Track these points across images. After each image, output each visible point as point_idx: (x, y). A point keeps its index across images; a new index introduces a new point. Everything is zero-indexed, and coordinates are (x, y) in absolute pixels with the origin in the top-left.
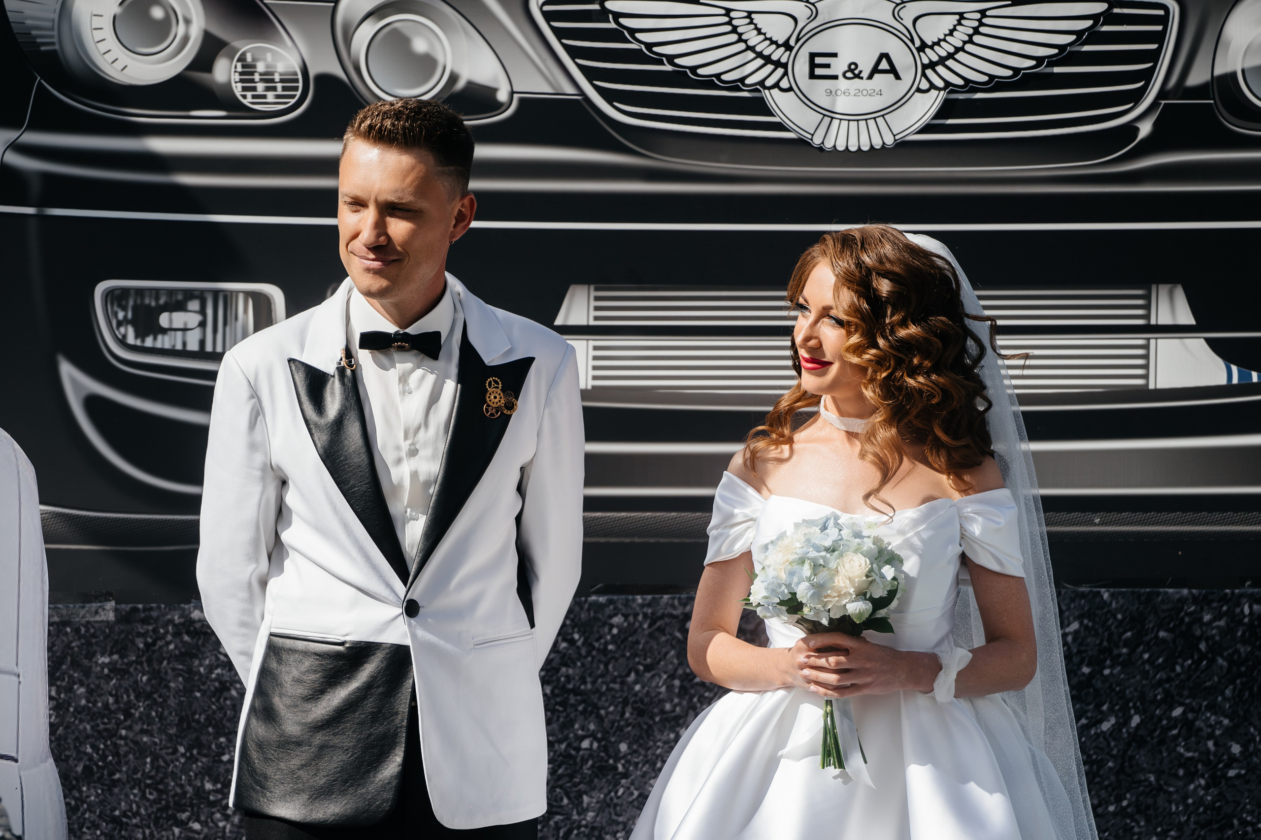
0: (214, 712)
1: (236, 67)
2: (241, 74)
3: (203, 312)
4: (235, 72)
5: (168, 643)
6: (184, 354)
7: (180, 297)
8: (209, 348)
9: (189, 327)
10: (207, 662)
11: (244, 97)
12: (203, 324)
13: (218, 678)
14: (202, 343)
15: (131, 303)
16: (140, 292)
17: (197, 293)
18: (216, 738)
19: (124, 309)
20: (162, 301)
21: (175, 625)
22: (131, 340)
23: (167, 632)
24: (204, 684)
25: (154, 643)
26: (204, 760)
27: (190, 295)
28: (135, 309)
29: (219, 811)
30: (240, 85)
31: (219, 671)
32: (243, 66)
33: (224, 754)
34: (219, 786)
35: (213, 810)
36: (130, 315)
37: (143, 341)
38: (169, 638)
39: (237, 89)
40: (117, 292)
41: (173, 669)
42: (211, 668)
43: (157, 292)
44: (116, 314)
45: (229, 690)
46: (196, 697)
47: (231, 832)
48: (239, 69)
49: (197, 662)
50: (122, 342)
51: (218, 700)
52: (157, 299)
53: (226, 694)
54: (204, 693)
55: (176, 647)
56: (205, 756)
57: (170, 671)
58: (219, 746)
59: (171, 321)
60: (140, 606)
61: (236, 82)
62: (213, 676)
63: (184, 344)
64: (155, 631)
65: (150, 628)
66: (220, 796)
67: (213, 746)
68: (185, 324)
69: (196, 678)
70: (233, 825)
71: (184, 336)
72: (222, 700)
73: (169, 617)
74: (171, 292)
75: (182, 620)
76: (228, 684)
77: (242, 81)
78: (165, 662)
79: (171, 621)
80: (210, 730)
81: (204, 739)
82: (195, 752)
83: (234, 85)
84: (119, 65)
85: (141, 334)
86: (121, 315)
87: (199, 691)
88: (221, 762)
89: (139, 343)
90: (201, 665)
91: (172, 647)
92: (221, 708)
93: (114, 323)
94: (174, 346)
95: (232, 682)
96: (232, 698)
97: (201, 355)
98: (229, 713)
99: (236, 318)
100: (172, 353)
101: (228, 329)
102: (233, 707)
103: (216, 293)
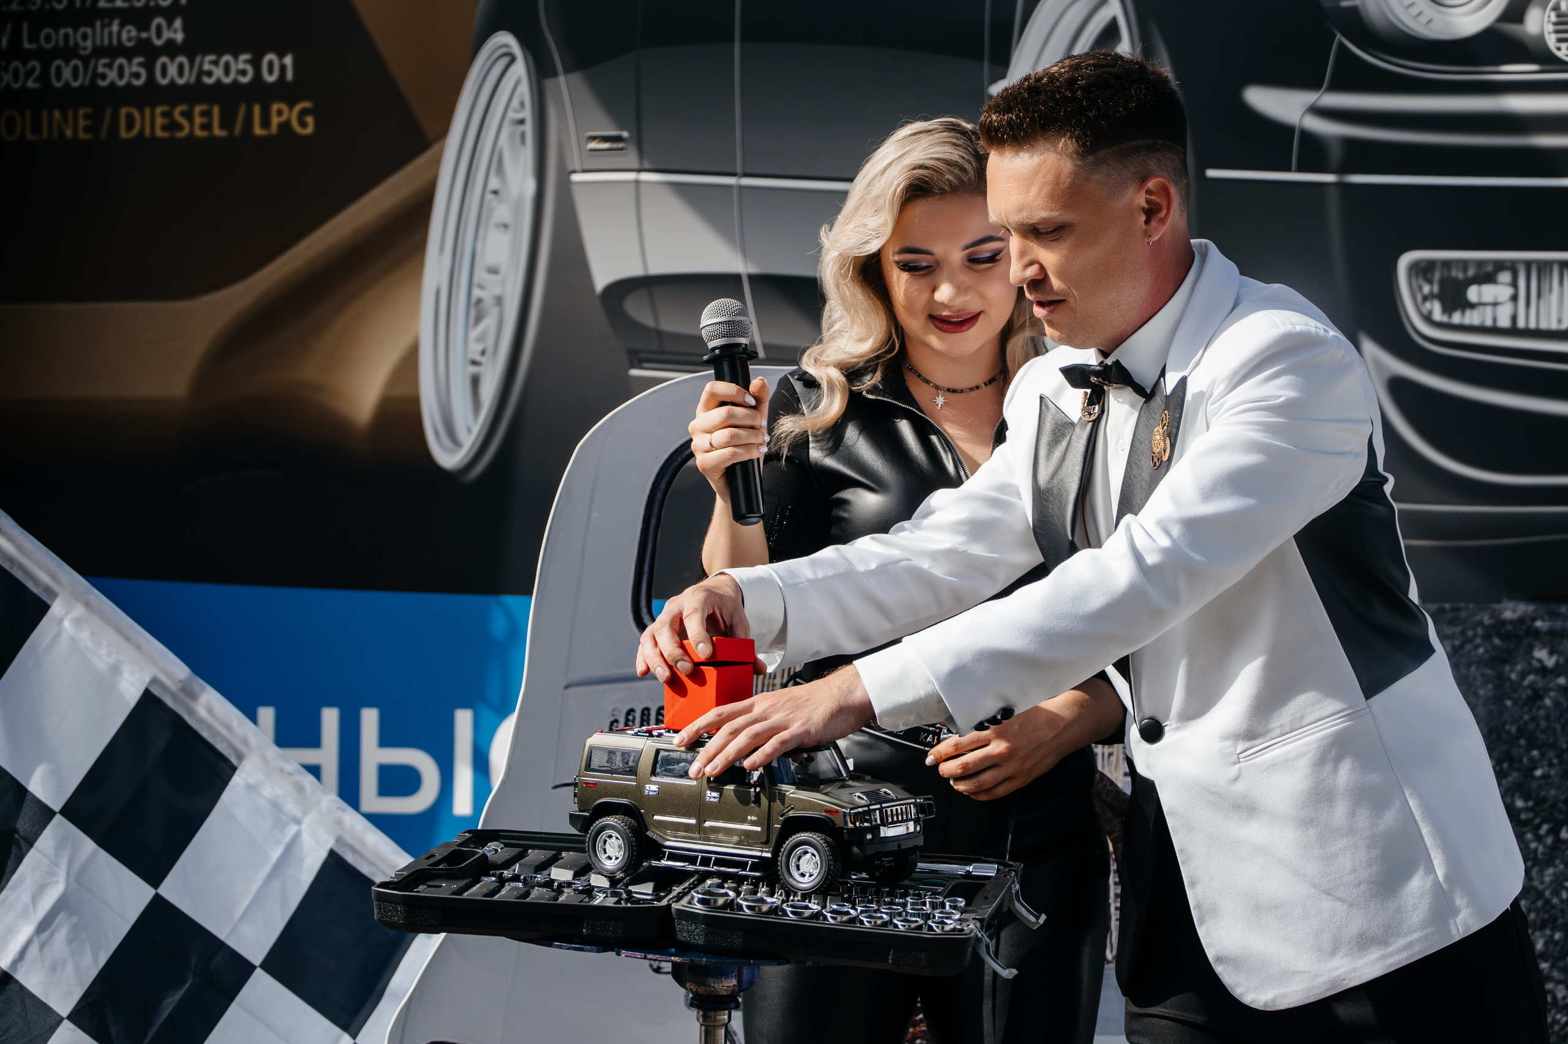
0: (1526, 723)
1: (1549, 17)
2: (1555, 24)
3: (1514, 284)
4: (1549, 21)
5: (1477, 647)
6: (1495, 331)
7: (1490, 268)
8: (1521, 324)
9: (1501, 299)
10: (1519, 667)
11: (1559, 49)
12: (1514, 298)
13: (1531, 686)
14: (1514, 318)
15: (1437, 276)
16: (1447, 264)
17: (1509, 264)
18: (1529, 749)
19: (1430, 282)
20: (1471, 272)
21: (1485, 627)
22: (1438, 315)
23: (1476, 635)
24: (1515, 691)
25: (1462, 646)
26: (1515, 775)
27: (1500, 266)
28: (1442, 282)
29: (1530, 831)
30: (1554, 37)
31: (1531, 678)
32: (1559, 16)
33: (1536, 768)
34: (1531, 804)
35: (1525, 829)
36: (1436, 289)
37: (1450, 316)
38: (1478, 641)
39: (1551, 41)
40: (1423, 265)
41: (1483, 675)
42: (1523, 675)
43: (1464, 264)
44: (1420, 288)
45: (1541, 698)
46: (1506, 707)
47: (1544, 854)
48: (1553, 18)
49: (1507, 668)
50: (1428, 319)
51: (1531, 709)
52: (1465, 270)
53: (1539, 703)
54: (1515, 702)
55: (1486, 652)
56: (1517, 770)
57: (1479, 677)
58: (1532, 760)
59: (1480, 294)
60: (1447, 606)
61: (1550, 33)
62: (1526, 683)
63: (1495, 320)
64: (1463, 633)
65: (1458, 629)
66: (1531, 815)
67: (1525, 760)
68: (1496, 297)
69: (1507, 684)
70: (1545, 846)
71: (1494, 312)
72: (1534, 709)
73: (1478, 618)
74: (1480, 263)
75: (1492, 621)
76: (1541, 692)
77: (1557, 32)
78: (1473, 668)
79: (1480, 623)
80: (1522, 742)
81: (1515, 752)
82: (1505, 765)
83: (1547, 36)
84: (1423, 19)
85: (1448, 309)
86: (1426, 289)
87: (1510, 698)
88: (1533, 777)
89: (1445, 319)
90: (1512, 671)
91: (1481, 650)
92: (1534, 718)
93: (1419, 298)
94: (1483, 321)
95: (1547, 690)
96: (1545, 707)
97: (1513, 331)
98: (1543, 724)
99: (1551, 290)
100: (1482, 330)
101: (1542, 302)
102: (1548, 717)
103: (1528, 264)
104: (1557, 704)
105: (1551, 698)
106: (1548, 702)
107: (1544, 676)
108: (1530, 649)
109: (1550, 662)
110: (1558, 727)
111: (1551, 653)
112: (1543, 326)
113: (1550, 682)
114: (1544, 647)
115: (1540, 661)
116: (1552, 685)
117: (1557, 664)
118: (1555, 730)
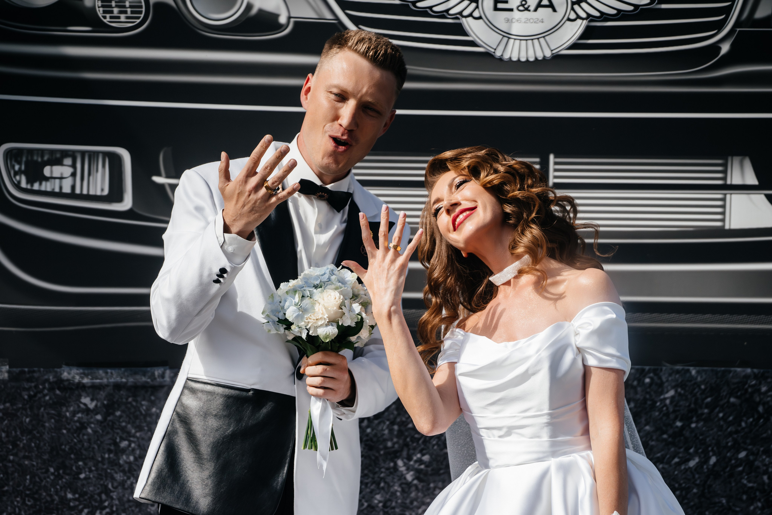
0: (75, 444)
2: (103, 1)
3: (74, 166)
5: (45, 395)
6: (61, 195)
7: (58, 155)
8: (78, 191)
9: (65, 176)
10: (72, 409)
11: (105, 17)
12: (74, 175)
13: (79, 421)
14: (73, 187)
15: (24, 159)
16: (31, 151)
17: (70, 153)
18: (76, 462)
19: (20, 163)
20: (46, 158)
21: (50, 383)
22: (24, 184)
23: (44, 388)
24: (69, 424)
25: (35, 395)
26: (67, 477)
27: (65, 154)
28: (27, 163)
30: (101, 9)
31: (80, 415)
33: (81, 473)
34: (77, 496)
36: (23, 167)
37: (32, 186)
38: (46, 392)
39: (100, 12)
40: (14, 152)
41: (48, 414)
42: (74, 413)
43: (42, 151)
44: (13, 167)
45: (86, 428)
46: (63, 434)
49: (64, 409)
50: (18, 186)
51: (78, 436)
52: (42, 157)
53: (84, 431)
54: (69, 430)
55: (50, 398)
56: (68, 474)
57: (45, 415)
58: (78, 467)
59: (52, 172)
60: (26, 369)
61: (99, 7)
62: (76, 419)
63: (61, 188)
64: (36, 387)
65: (33, 384)
66: (77, 503)
67: (74, 468)
68: (62, 174)
69: (64, 420)
71: (60, 183)
72: (81, 436)
73: (46, 377)
74: (52, 152)
75: (55, 379)
76: (86, 425)
77: (103, 6)
78: (42, 409)
79: (47, 380)
80: (72, 456)
81: (67, 463)
82: (61, 472)
83: (97, 9)
85: (30, 181)
86: (17, 167)
87: (66, 429)
88: (79, 479)
89: (29, 187)
90: (67, 411)
91: (47, 398)
92: (80, 441)
93: (12, 173)
94: (53, 189)
95: (89, 423)
96: (88, 434)
97: (72, 195)
98: (86, 444)
99: (97, 171)
100: (52, 194)
101: (91, 178)
102: (89, 440)
103: (83, 153)
104: (95, 432)
105: (91, 428)
106: (89, 430)
107: (87, 415)
108: (80, 396)
109: (92, 406)
110: (96, 447)
111: (92, 400)
112: (92, 193)
113: (92, 418)
114: (88, 396)
115: (85, 405)
116: (92, 420)
117: (96, 406)
118: (94, 448)
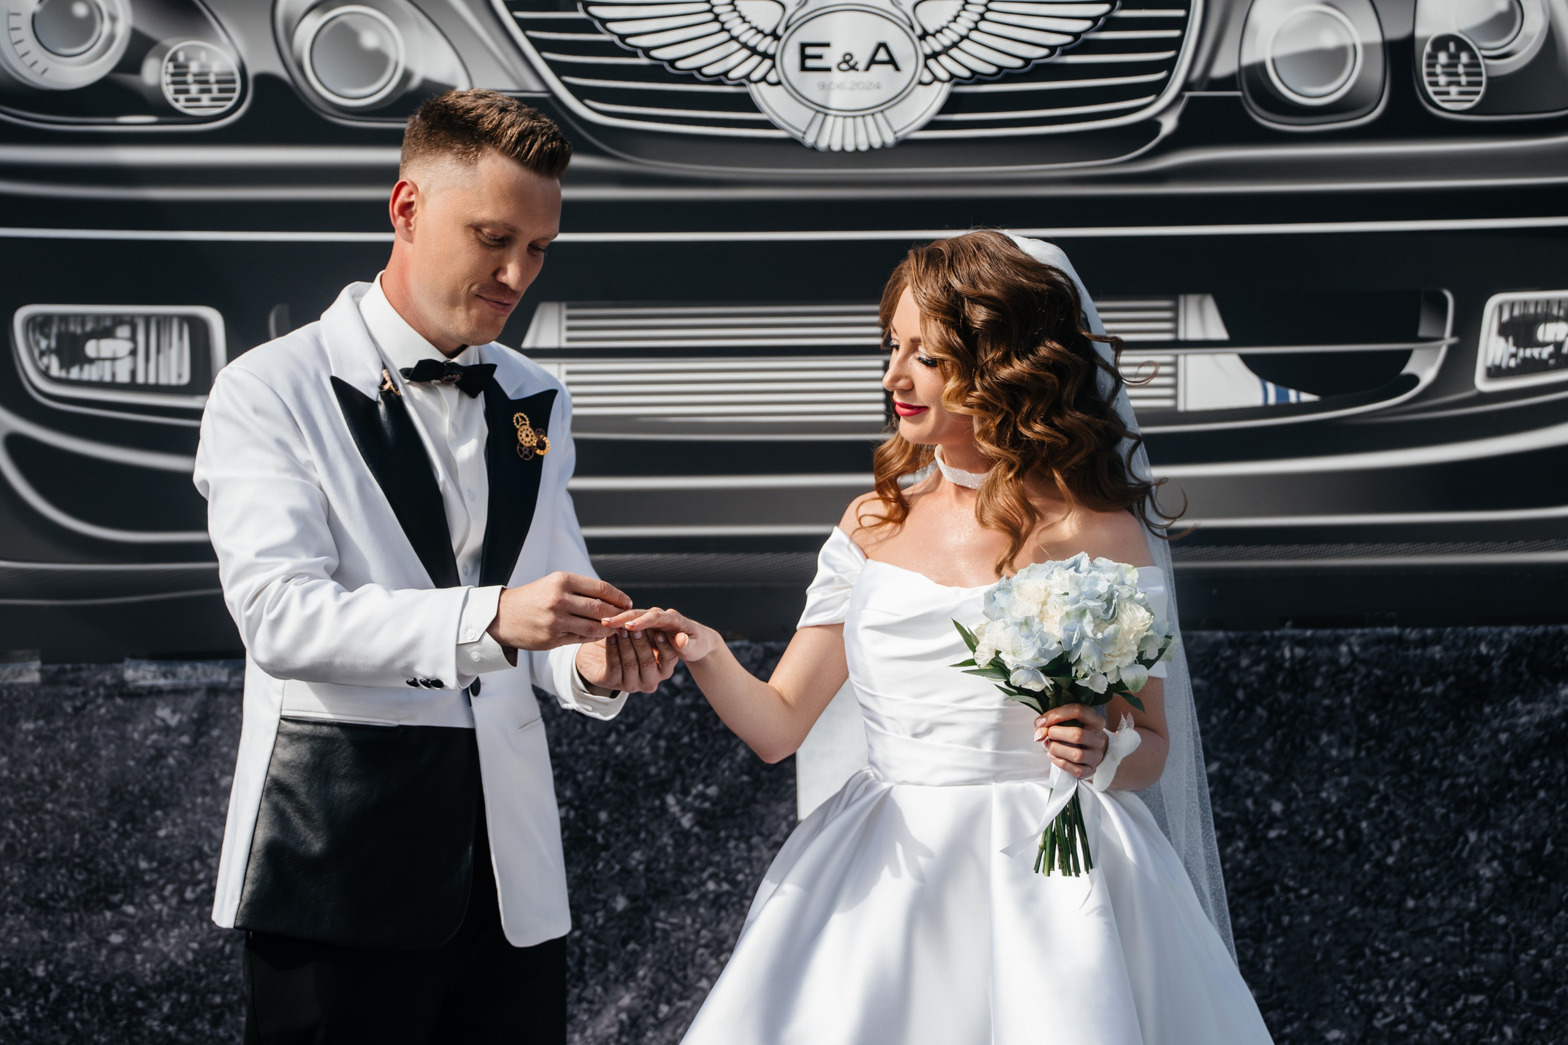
0: (149, 783)
1: (167, 68)
2: (173, 75)
3: (133, 338)
4: (166, 73)
5: (99, 707)
6: (114, 386)
7: (108, 323)
8: (140, 379)
9: (119, 355)
10: (141, 727)
11: (177, 100)
12: (133, 353)
13: (154, 746)
14: (133, 373)
15: (54, 330)
16: (64, 318)
17: (127, 319)
18: (152, 811)
19: (47, 337)
20: (89, 327)
21: (107, 687)
22: (55, 371)
23: (97, 695)
24: (138, 751)
25: (84, 707)
26: (139, 835)
27: (118, 320)
28: (59, 337)
29: (155, 892)
30: (172, 88)
31: (154, 737)
32: (175, 67)
33: (159, 828)
34: (155, 864)
35: (149, 891)
36: (53, 344)
37: (68, 372)
39: (169, 92)
40: (39, 319)
41: (105, 736)
42: (146, 734)
43: (82, 318)
44: (38, 343)
45: (165, 757)
46: (129, 767)
47: (168, 915)
48: (171, 69)
49: (130, 727)
50: (45, 374)
51: (154, 770)
52: (83, 325)
53: (162, 762)
54: (138, 761)
55: (108, 712)
56: (140, 831)
57: (101, 738)
58: (155, 820)
59: (98, 350)
60: (68, 666)
61: (167, 84)
62: (149, 742)
63: (114, 375)
64: (85, 693)
65: (80, 690)
66: (155, 876)
67: (149, 821)
68: (114, 352)
69: (130, 744)
70: (170, 908)
71: (113, 367)
72: (158, 770)
73: (100, 677)
74: (98, 318)
75: (114, 681)
76: (164, 752)
77: (174, 83)
78: (95, 729)
79: (102, 683)
80: (145, 802)
81: (138, 812)
82: (128, 827)
83: (164, 88)
84: (38, 68)
85: (65, 365)
86: (44, 344)
87: (133, 759)
88: (156, 837)
89: (63, 374)
90: (135, 730)
91: (103, 711)
92: (157, 778)
93: (36, 353)
94: (102, 377)
95: (170, 749)
96: (169, 767)
97: (132, 386)
98: (166, 783)
99: (170, 345)
100: (100, 385)
101: (161, 357)
102: (171, 777)
103: (147, 318)
104: (180, 763)
105: (174, 757)
106: (171, 761)
107: (167, 735)
108: (153, 707)
109: (173, 721)
110: (182, 786)
111: (174, 712)
112: (163, 381)
113: (174, 740)
114: (167, 705)
115: (163, 720)
116: (175, 744)
117: (180, 722)
118: (178, 789)
